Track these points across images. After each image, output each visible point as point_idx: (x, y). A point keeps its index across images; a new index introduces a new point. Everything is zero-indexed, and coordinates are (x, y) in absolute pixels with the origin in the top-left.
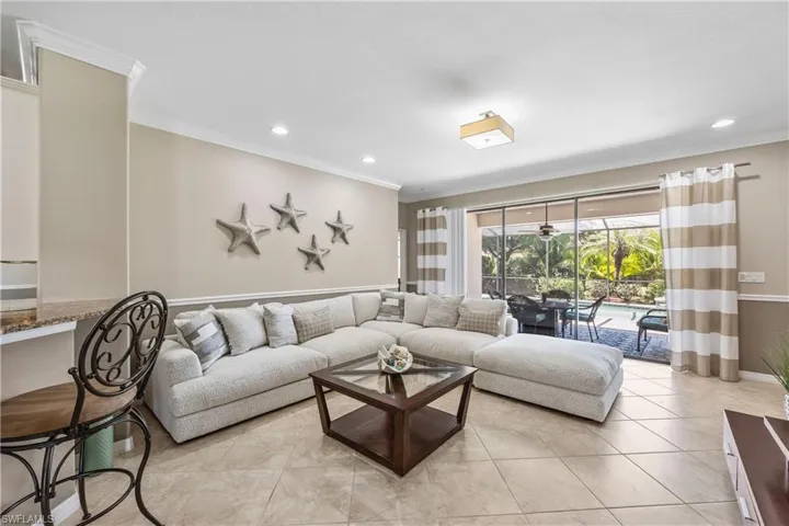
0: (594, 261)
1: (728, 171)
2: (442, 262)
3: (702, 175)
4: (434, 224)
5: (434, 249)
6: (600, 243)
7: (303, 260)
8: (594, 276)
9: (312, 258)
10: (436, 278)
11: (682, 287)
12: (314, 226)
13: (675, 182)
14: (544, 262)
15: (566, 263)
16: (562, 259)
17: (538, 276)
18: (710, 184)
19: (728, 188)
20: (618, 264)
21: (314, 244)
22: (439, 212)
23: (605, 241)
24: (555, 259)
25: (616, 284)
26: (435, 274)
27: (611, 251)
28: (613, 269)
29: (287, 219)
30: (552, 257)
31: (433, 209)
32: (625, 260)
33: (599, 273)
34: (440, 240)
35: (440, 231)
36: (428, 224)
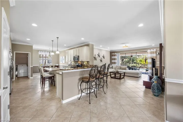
0: (141, 61)
1: (155, 50)
2: (116, 61)
3: (152, 50)
4: (115, 55)
5: (115, 59)
6: (142, 57)
7: (100, 61)
8: (141, 64)
9: (101, 61)
10: (115, 64)
11: (150, 64)
12: (101, 57)
13: (149, 51)
14: (131, 61)
15: (135, 61)
16: (134, 60)
17: (130, 64)
18: (153, 51)
19: (155, 52)
20: (145, 62)
21: (101, 59)
22: (115, 54)
23: (143, 57)
24: (133, 60)
25: (145, 65)
26: (115, 63)
27: (144, 59)
28: (144, 62)
29: (99, 56)
30: (132, 60)
31: (114, 53)
32: (147, 61)
33: (142, 63)
34: (115, 58)
35: (116, 57)
36: (114, 55)
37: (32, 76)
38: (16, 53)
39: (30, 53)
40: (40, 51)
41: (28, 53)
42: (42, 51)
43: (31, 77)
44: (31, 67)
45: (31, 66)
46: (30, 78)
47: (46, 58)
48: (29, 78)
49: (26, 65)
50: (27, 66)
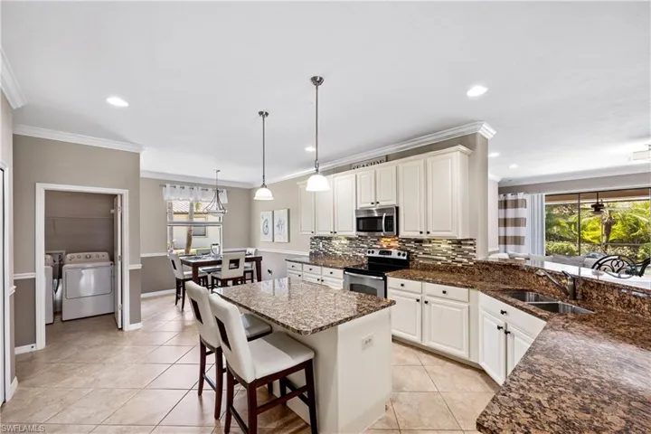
2: (523, 231)
4: (515, 204)
5: (515, 222)
10: (516, 243)
20: (608, 230)
22: (521, 196)
31: (514, 194)
34: (520, 216)
35: (523, 213)
36: (509, 204)
37: (136, 318)
38: (48, 193)
39: (125, 192)
40: (168, 185)
41: (116, 196)
42: (178, 186)
43: (133, 321)
44: (131, 271)
45: (132, 262)
46: (128, 327)
47: (191, 218)
48: (121, 329)
49: (106, 254)
50: (112, 259)
